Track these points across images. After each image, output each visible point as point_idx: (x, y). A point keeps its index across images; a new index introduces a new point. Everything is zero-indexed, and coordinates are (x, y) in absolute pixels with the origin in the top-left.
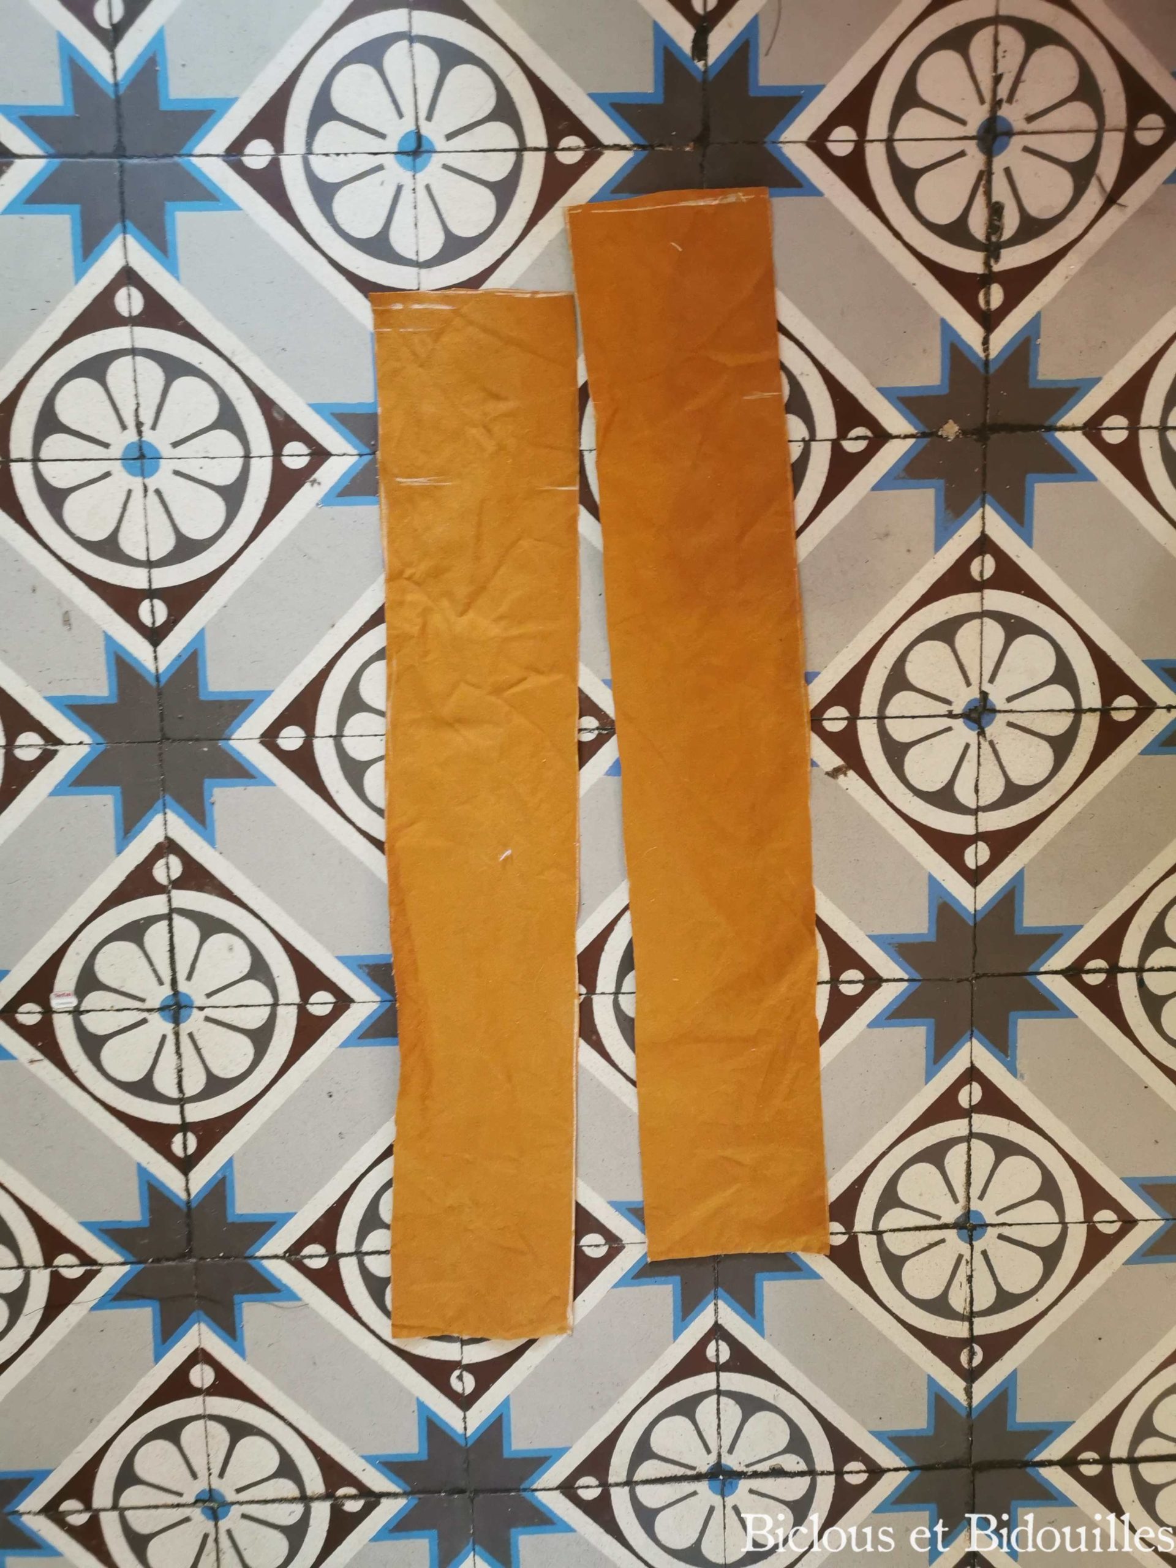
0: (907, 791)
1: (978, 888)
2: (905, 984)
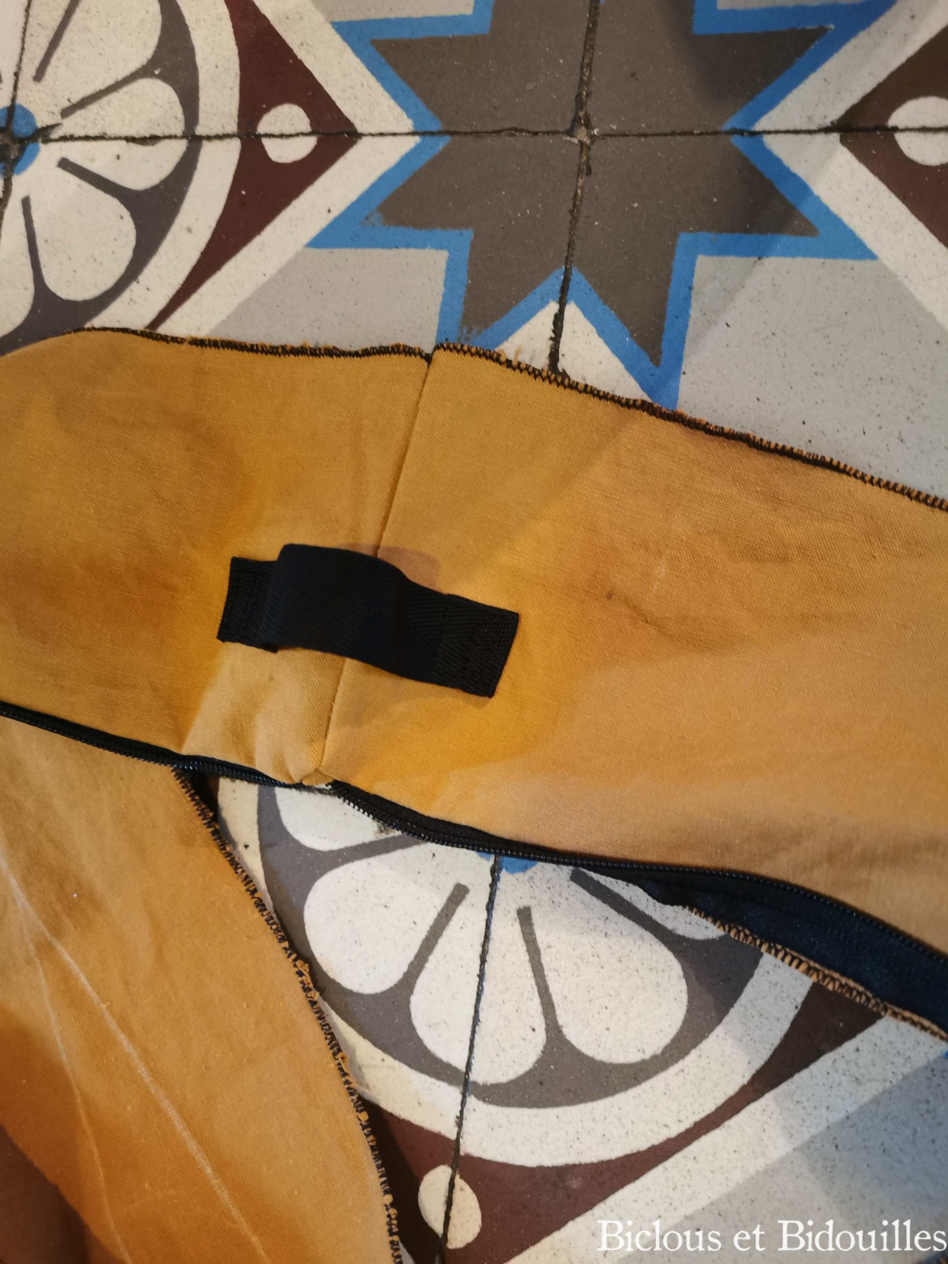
0: (126, 295)
2: (572, 310)
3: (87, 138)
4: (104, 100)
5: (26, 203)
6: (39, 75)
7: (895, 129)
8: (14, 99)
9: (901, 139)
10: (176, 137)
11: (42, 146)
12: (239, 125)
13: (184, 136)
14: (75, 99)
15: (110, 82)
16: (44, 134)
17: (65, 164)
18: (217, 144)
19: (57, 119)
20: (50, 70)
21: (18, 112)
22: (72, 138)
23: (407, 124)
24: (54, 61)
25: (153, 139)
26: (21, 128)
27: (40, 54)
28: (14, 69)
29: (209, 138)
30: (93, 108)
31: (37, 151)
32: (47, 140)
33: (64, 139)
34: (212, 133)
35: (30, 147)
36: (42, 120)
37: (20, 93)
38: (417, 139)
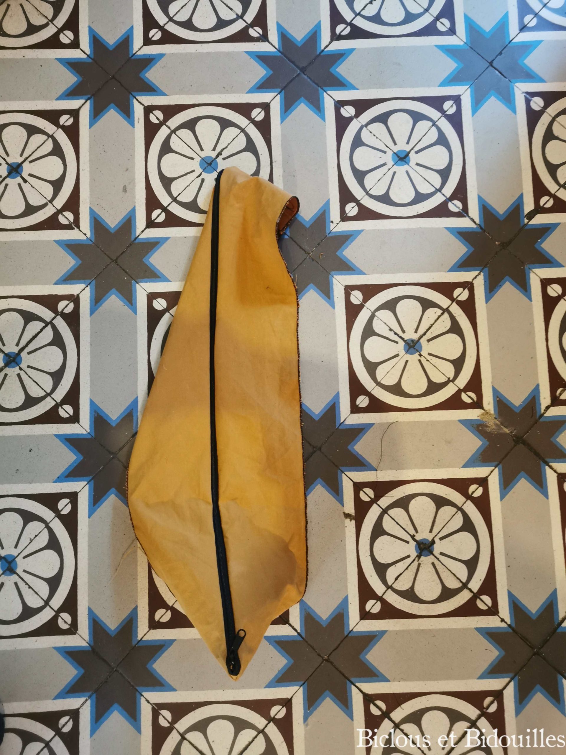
0: (369, 551)
1: (362, 621)
2: (296, 634)
3: (410, 565)
4: (414, 575)
5: (407, 542)
6: (433, 564)
7: (283, 707)
8: (433, 555)
9: (280, 707)
10: (393, 584)
11: (417, 554)
12: (384, 599)
13: (391, 586)
14: (420, 569)
15: (417, 578)
16: (419, 557)
17: (409, 556)
18: (384, 591)
19: (420, 562)
20: (432, 567)
21: (429, 554)
22: (413, 562)
23: (355, 630)
24: (433, 569)
25: (396, 579)
26: (425, 552)
27: (438, 567)
28: (440, 559)
29: (386, 591)
30: (415, 571)
31: (417, 552)
32: (417, 556)
33: (414, 560)
34: (387, 592)
35: (419, 551)
36: (423, 558)
37: (433, 557)
38: (350, 630)
